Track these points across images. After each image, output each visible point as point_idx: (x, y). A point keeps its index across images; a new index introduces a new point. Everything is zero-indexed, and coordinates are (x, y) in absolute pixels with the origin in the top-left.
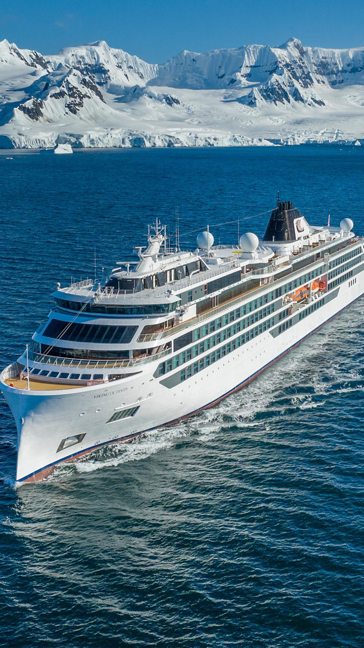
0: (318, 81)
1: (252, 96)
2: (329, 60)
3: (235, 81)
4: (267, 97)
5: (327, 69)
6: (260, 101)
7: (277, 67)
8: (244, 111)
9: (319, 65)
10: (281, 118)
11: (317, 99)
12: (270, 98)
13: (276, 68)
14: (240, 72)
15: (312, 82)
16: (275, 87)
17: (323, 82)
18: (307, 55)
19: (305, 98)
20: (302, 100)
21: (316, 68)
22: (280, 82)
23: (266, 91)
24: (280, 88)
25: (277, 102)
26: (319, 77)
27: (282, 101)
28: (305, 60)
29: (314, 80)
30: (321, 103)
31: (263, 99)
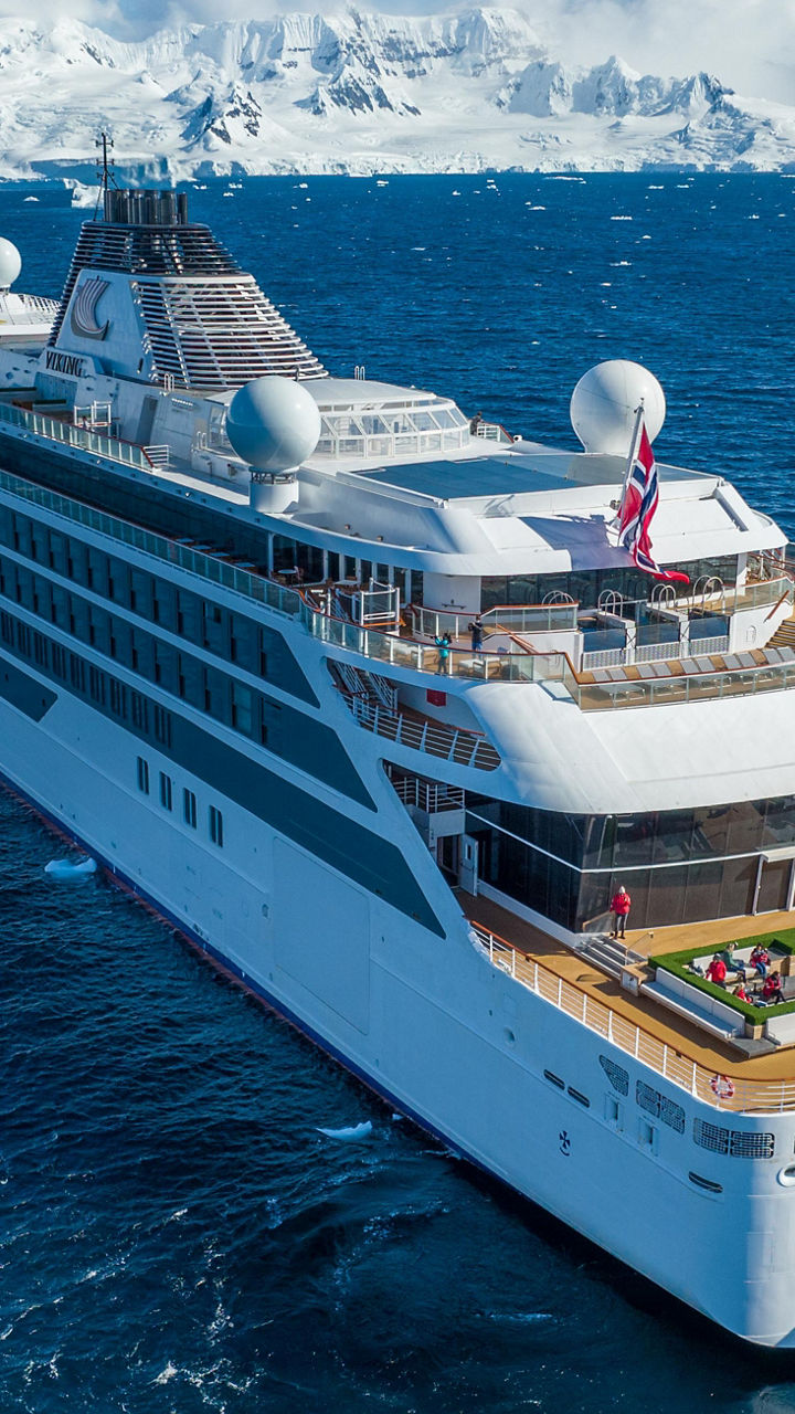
0: (387, 71)
1: (317, 101)
2: (402, 37)
3: (275, 73)
4: (339, 101)
5: (398, 51)
6: (332, 109)
7: (339, 51)
8: (312, 124)
9: (386, 45)
10: (375, 136)
11: (410, 106)
12: (345, 104)
13: (337, 54)
14: (280, 58)
15: (379, 73)
16: (350, 85)
17: (395, 74)
18: (366, 26)
19: (393, 103)
20: (390, 107)
21: (382, 48)
22: (356, 78)
23: (337, 92)
24: (358, 87)
25: (355, 110)
26: (388, 65)
27: (361, 108)
28: (366, 37)
29: (382, 72)
30: (415, 111)
31: (334, 105)
